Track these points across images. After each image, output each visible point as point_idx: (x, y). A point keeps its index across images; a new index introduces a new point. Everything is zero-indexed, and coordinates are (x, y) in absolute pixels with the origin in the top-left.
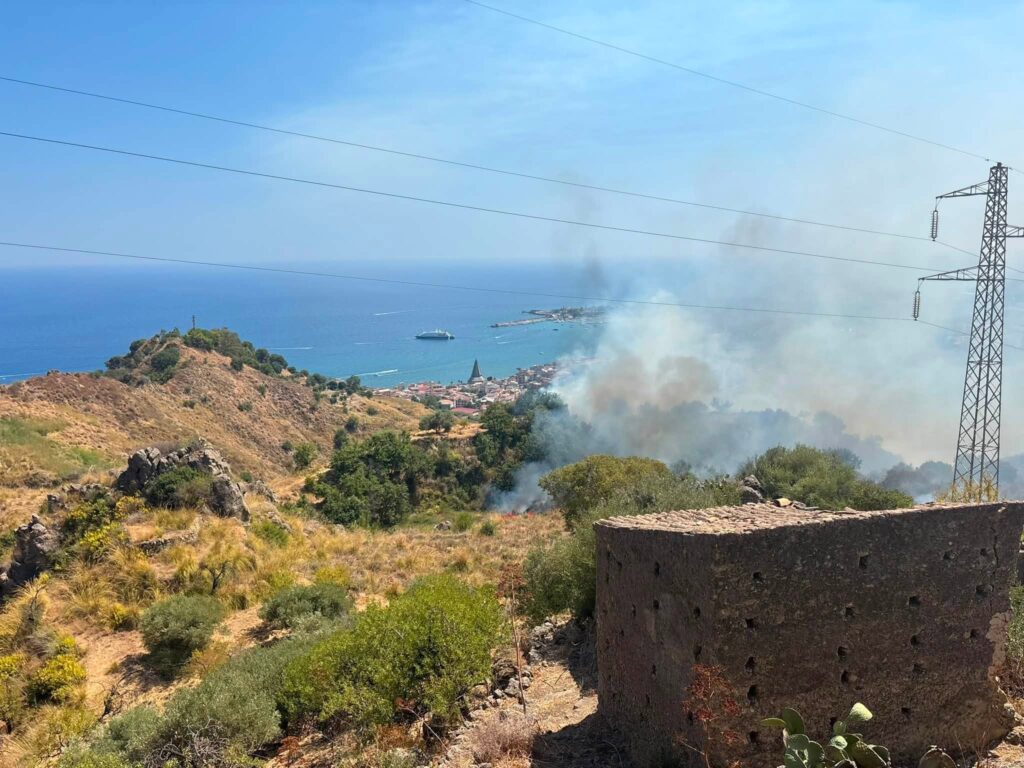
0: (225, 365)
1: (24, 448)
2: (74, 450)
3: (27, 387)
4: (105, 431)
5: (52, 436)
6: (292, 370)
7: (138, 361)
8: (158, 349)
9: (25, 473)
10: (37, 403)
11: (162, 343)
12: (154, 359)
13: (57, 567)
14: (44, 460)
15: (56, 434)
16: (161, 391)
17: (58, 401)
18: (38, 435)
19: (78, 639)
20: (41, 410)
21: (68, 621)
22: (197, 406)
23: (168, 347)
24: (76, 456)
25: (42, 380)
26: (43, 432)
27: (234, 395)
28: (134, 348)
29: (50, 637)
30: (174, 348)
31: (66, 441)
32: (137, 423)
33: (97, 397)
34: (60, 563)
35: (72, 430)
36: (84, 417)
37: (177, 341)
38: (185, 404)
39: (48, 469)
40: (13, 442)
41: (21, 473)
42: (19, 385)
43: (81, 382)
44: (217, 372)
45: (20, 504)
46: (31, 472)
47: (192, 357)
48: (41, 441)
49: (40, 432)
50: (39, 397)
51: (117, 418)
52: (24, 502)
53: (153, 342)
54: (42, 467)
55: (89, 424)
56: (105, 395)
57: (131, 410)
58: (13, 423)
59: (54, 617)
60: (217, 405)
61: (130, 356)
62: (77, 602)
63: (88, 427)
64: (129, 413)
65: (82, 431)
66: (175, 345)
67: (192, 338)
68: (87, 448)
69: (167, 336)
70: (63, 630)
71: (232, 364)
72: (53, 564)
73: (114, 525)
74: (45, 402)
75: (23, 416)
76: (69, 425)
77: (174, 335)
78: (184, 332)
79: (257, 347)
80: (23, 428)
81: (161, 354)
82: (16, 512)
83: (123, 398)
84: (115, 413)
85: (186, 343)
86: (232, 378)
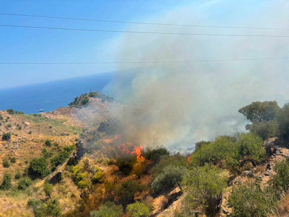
0: (100, 101)
1: (59, 127)
2: (70, 126)
3: (56, 112)
4: (76, 121)
5: (64, 123)
6: (116, 101)
7: (78, 103)
8: (83, 99)
9: (60, 133)
10: (59, 115)
11: (83, 97)
12: (82, 101)
13: (89, 152)
14: (64, 130)
15: (65, 123)
16: (86, 109)
17: (64, 114)
18: (61, 123)
19: (101, 168)
20: (61, 117)
21: (96, 164)
22: (96, 112)
23: (85, 98)
24: (71, 128)
25: (59, 109)
26: (62, 122)
27: (104, 109)
28: (76, 99)
29: (94, 168)
30: (87, 98)
31: (67, 124)
32: (83, 118)
33: (72, 113)
34: (89, 151)
35: (68, 121)
36: (70, 118)
37: (87, 96)
38: (93, 112)
39: (66, 131)
40: (56, 125)
41: (59, 133)
42: (54, 111)
43: (68, 109)
44: (99, 103)
45: (66, 140)
46: (62, 133)
47: (92, 100)
48: (62, 125)
49: (61, 122)
50: (59, 114)
51: (78, 117)
52: (67, 139)
53: (81, 97)
54: (64, 131)
55: (72, 119)
56: (74, 112)
57: (81, 115)
58: (55, 121)
59: (92, 163)
60: (100, 112)
61: (75, 101)
62: (97, 159)
63: (72, 120)
64: (80, 116)
65: (71, 121)
66: (87, 97)
67: (91, 95)
68: (73, 125)
69: (84, 95)
70: (96, 166)
71: (102, 101)
72: (87, 151)
73: (101, 140)
74: (61, 115)
75: (56, 119)
76: (67, 120)
77: (86, 94)
78: (88, 94)
79: (106, 96)
80: (57, 122)
81: (84, 100)
82: (65, 142)
83: (78, 112)
84: (77, 116)
85: (89, 96)
86: (102, 104)
